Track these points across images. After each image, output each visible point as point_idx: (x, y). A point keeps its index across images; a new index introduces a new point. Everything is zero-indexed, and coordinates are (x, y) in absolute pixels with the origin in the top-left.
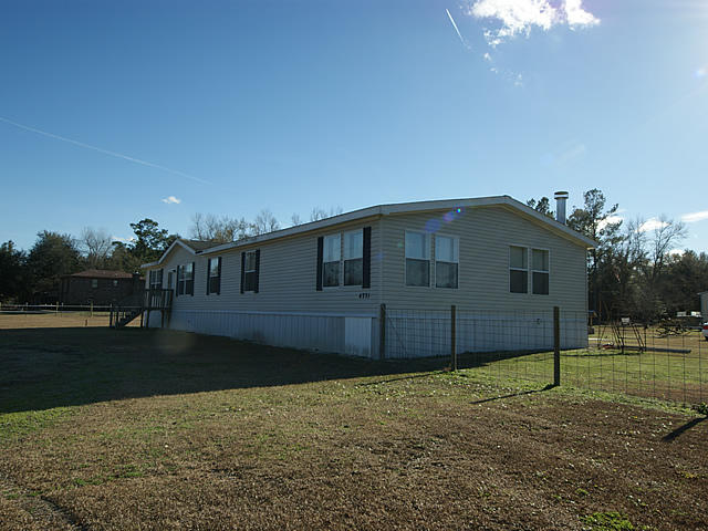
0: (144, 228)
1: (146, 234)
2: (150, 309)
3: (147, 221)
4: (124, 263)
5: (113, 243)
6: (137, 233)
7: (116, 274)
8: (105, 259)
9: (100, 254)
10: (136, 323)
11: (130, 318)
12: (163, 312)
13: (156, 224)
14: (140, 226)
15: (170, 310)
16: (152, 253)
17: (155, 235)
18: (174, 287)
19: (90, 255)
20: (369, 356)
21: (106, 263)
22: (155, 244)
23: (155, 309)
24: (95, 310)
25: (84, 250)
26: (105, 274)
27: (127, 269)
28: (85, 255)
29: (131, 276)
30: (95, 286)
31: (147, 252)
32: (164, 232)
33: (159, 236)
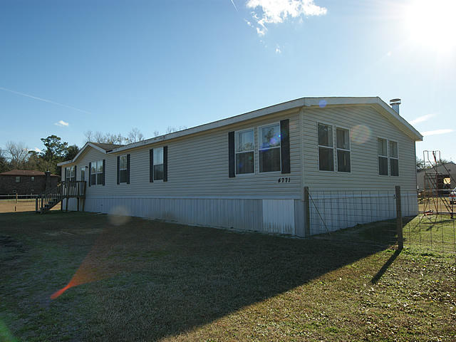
0: (51, 141)
1: (53, 145)
2: (68, 197)
3: (53, 137)
4: (38, 165)
5: (29, 152)
6: (46, 145)
7: (33, 173)
8: (24, 163)
9: (20, 159)
10: (57, 207)
11: (53, 204)
12: (78, 199)
13: (60, 139)
14: (48, 140)
15: (84, 198)
16: (57, 158)
17: (59, 146)
18: (87, 179)
19: (13, 161)
20: (293, 233)
21: (25, 165)
22: (59, 152)
23: (72, 196)
24: (19, 198)
25: (9, 158)
26: (25, 172)
27: (39, 169)
28: (9, 161)
29: (44, 173)
30: (17, 181)
31: (54, 158)
32: (65, 144)
33: (62, 147)
